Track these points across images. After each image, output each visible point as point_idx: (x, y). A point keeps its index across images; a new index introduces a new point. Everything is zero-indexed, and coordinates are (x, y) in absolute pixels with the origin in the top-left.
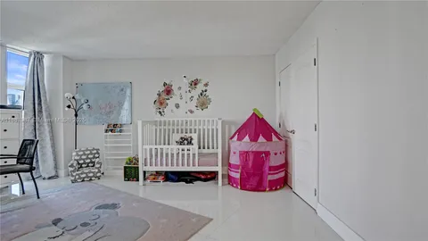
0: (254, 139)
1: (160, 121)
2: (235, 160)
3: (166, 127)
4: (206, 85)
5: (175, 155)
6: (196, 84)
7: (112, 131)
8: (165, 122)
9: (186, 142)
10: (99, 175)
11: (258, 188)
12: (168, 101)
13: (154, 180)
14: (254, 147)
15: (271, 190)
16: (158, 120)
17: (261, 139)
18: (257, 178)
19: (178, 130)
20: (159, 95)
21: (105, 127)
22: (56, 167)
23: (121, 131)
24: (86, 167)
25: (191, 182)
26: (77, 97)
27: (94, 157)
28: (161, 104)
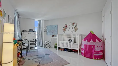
0: (89, 41)
1: (64, 35)
2: (83, 47)
3: (65, 36)
4: (77, 24)
5: (67, 44)
6: (74, 24)
7: (53, 37)
8: (65, 35)
9: (70, 41)
10: (50, 47)
11: (91, 57)
12: (66, 29)
13: (61, 50)
14: (89, 43)
15: (95, 59)
16: (63, 34)
17: (92, 41)
18: (90, 54)
19: (68, 37)
20: (64, 27)
21: (51, 36)
22: (42, 44)
23: (55, 37)
24: (47, 45)
25: (70, 52)
26: (46, 29)
27: (49, 43)
28: (64, 30)
